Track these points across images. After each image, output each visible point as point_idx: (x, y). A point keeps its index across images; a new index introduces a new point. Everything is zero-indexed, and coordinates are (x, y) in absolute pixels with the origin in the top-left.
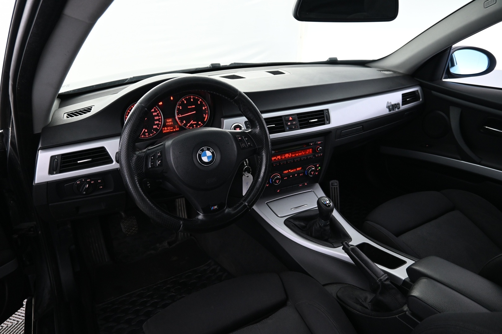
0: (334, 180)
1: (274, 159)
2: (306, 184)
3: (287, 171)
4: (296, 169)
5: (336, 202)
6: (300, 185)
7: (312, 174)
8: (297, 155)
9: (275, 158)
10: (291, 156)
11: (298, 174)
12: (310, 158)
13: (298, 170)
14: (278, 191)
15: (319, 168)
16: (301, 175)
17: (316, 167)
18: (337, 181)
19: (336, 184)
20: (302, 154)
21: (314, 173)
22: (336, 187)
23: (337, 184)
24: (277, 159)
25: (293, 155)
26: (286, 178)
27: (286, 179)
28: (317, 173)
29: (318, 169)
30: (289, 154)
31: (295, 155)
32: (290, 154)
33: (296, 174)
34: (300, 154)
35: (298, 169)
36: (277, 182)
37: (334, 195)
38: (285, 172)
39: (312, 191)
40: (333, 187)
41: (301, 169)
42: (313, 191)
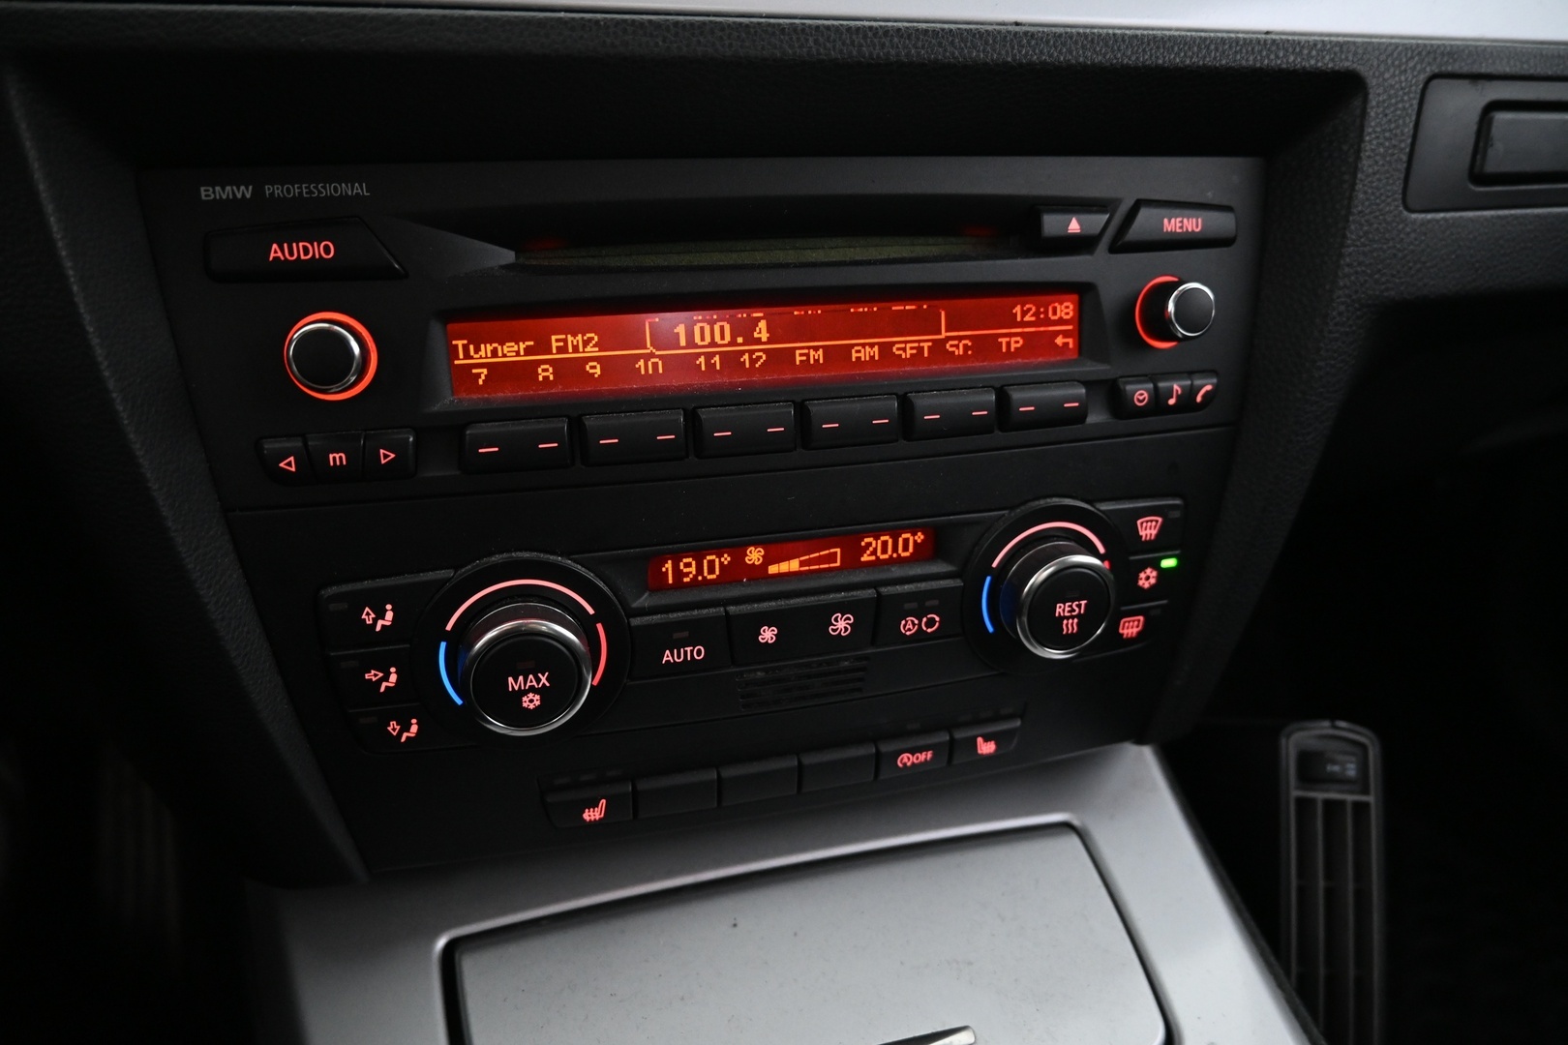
0: (1333, 716)
1: (500, 372)
2: (987, 748)
3: (718, 562)
4: (853, 552)
5: (1352, 973)
6: (906, 759)
7: (1070, 626)
8: (865, 351)
9: (512, 352)
10: (780, 359)
11: (877, 616)
12: (1054, 418)
13: (877, 563)
14: (592, 815)
15: (1169, 563)
16: (909, 626)
17: (1125, 551)
18: (1364, 736)
19: (1351, 771)
20: (938, 346)
21: (1087, 622)
22: (1350, 798)
23: (1363, 767)
24: (545, 372)
25: (809, 352)
26: (697, 652)
27: (690, 665)
28: (1130, 628)
29: (1147, 579)
30: (745, 330)
31: (833, 355)
32: (762, 331)
33: (843, 608)
34: (905, 346)
35: (876, 547)
36: (532, 701)
37: (1330, 893)
38: (689, 567)
39: (1066, 827)
40: (1320, 796)
41: (921, 554)
42: (1082, 835)
